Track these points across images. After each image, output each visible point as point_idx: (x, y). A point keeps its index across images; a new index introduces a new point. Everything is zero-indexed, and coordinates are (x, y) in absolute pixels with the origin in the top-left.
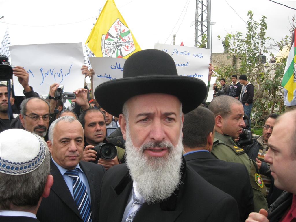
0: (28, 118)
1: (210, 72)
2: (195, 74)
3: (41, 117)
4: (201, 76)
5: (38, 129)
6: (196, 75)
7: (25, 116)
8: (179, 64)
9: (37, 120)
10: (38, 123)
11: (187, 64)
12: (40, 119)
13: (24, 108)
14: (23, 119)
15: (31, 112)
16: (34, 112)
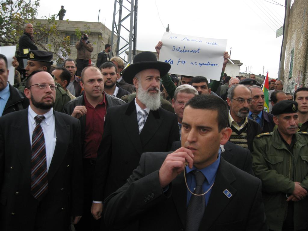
0: (235, 101)
1: (226, 61)
2: (209, 63)
3: (246, 100)
4: (215, 65)
5: (243, 110)
7: (232, 100)
8: (189, 51)
9: (242, 103)
10: (243, 105)
11: (198, 50)
12: (245, 102)
13: (232, 93)
14: (231, 102)
15: (238, 97)
16: (241, 97)
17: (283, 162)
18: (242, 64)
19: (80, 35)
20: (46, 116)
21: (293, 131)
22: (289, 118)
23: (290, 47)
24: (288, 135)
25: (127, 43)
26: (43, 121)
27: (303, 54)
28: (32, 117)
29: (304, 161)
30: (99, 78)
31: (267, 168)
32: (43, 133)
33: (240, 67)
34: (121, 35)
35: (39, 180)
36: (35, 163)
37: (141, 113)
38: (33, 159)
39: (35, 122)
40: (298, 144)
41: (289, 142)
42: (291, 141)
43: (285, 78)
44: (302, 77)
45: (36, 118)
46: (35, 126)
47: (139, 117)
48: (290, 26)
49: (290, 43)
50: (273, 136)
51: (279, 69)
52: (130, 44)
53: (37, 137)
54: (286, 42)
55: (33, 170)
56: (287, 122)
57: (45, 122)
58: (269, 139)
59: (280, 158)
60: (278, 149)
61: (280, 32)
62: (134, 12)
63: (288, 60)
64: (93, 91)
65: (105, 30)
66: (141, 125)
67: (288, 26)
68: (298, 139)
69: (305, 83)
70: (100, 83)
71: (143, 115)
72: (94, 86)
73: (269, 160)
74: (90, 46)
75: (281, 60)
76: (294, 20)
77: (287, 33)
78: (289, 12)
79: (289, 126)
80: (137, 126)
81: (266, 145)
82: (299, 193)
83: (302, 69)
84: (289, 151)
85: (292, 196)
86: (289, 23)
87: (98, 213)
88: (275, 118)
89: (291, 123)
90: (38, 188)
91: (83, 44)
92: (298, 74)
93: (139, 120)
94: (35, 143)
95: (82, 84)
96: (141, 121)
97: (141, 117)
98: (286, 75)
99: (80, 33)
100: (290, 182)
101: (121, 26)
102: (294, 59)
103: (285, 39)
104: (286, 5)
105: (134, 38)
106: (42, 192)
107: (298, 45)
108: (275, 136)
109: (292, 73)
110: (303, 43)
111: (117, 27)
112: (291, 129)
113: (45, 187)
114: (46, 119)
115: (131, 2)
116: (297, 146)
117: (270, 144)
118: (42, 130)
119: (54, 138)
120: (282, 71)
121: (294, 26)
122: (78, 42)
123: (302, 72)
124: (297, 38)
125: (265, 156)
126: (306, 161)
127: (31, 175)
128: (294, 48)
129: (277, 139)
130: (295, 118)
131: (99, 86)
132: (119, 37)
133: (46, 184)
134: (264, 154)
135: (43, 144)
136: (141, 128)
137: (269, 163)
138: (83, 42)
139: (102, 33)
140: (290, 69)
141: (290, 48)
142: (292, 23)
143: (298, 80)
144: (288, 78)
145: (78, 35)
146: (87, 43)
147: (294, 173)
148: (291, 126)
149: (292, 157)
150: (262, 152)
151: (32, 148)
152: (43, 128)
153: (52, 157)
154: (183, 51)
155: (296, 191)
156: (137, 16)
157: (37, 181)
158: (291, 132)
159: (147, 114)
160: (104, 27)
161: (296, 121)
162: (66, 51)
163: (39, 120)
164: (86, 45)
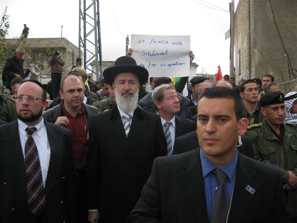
4: (182, 64)
6: (177, 63)
11: (166, 53)
17: (275, 152)
18: (198, 66)
19: (50, 52)
20: (37, 127)
21: (281, 121)
22: (276, 109)
23: (237, 47)
24: (276, 125)
25: (94, 55)
26: (35, 133)
27: (247, 53)
28: (23, 129)
29: (294, 150)
30: (79, 88)
31: (261, 159)
32: (35, 144)
33: (197, 68)
34: (87, 48)
35: (35, 194)
36: (30, 176)
37: (125, 117)
38: (28, 172)
39: (26, 134)
40: (287, 134)
41: (278, 132)
42: (279, 131)
43: (236, 74)
44: (249, 72)
45: (27, 130)
46: (26, 138)
47: (124, 121)
48: (236, 29)
49: (237, 44)
50: (262, 128)
51: (230, 67)
52: (96, 55)
53: (29, 150)
54: (234, 44)
55: (29, 184)
56: (275, 113)
57: (37, 134)
58: (259, 130)
59: (272, 148)
60: (269, 140)
61: (228, 35)
62: (97, 27)
63: (237, 59)
64: (73, 101)
65: (68, 44)
66: (127, 129)
67: (234, 29)
68: (286, 129)
69: (251, 77)
70: (79, 93)
71: (128, 119)
72: (74, 96)
73: (261, 151)
74: (62, 61)
75: (231, 59)
76: (238, 24)
77: (234, 35)
78: (234, 17)
79: (277, 116)
80: (124, 131)
81: (258, 136)
82: (294, 181)
83: (248, 66)
84: (279, 141)
85: (287, 185)
86: (234, 27)
87: (95, 220)
88: (263, 110)
89: (279, 113)
90: (35, 202)
91: (55, 59)
92: (245, 70)
93: (124, 124)
94: (28, 155)
95: (61, 92)
96: (126, 125)
97: (126, 121)
98: (237, 72)
99: (50, 50)
100: (285, 172)
101: (87, 40)
102: (241, 58)
103: (233, 41)
104: (230, 11)
105: (99, 50)
106: (40, 206)
107: (243, 45)
108: (264, 127)
109: (241, 69)
110: (247, 43)
111: (83, 41)
112: (278, 119)
113: (42, 201)
114: (37, 131)
115: (94, 18)
116: (286, 136)
117: (261, 135)
118: (34, 142)
119: (48, 150)
120: (232, 69)
121: (239, 29)
122: (50, 58)
123: (248, 68)
124: (242, 39)
125: (257, 148)
126: (296, 150)
127: (27, 189)
128: (240, 48)
129: (266, 130)
130: (282, 109)
131: (79, 97)
132: (85, 50)
133: (43, 198)
134: (256, 145)
135: (37, 156)
136: (127, 132)
137: (262, 154)
138: (55, 57)
139: (66, 47)
140: (239, 66)
141: (237, 49)
142: (237, 27)
143: (246, 75)
144: (238, 75)
145: (47, 51)
146: (59, 58)
147: (287, 162)
148: (279, 116)
149: (283, 146)
150: (254, 143)
151: (26, 161)
152: (35, 140)
153: (47, 169)
154: (153, 54)
155: (291, 180)
156: (100, 30)
157: (34, 196)
158: (279, 123)
159: (131, 117)
160: (67, 42)
161: (284, 111)
162: (38, 67)
163: (30, 132)
164: (58, 60)
